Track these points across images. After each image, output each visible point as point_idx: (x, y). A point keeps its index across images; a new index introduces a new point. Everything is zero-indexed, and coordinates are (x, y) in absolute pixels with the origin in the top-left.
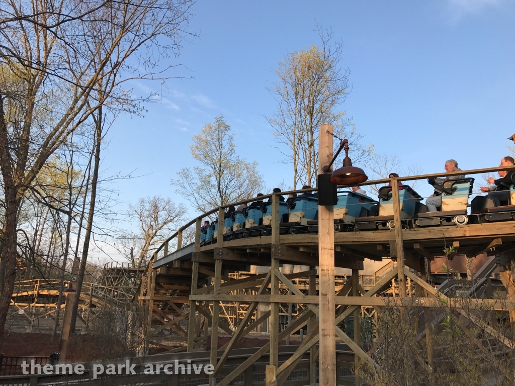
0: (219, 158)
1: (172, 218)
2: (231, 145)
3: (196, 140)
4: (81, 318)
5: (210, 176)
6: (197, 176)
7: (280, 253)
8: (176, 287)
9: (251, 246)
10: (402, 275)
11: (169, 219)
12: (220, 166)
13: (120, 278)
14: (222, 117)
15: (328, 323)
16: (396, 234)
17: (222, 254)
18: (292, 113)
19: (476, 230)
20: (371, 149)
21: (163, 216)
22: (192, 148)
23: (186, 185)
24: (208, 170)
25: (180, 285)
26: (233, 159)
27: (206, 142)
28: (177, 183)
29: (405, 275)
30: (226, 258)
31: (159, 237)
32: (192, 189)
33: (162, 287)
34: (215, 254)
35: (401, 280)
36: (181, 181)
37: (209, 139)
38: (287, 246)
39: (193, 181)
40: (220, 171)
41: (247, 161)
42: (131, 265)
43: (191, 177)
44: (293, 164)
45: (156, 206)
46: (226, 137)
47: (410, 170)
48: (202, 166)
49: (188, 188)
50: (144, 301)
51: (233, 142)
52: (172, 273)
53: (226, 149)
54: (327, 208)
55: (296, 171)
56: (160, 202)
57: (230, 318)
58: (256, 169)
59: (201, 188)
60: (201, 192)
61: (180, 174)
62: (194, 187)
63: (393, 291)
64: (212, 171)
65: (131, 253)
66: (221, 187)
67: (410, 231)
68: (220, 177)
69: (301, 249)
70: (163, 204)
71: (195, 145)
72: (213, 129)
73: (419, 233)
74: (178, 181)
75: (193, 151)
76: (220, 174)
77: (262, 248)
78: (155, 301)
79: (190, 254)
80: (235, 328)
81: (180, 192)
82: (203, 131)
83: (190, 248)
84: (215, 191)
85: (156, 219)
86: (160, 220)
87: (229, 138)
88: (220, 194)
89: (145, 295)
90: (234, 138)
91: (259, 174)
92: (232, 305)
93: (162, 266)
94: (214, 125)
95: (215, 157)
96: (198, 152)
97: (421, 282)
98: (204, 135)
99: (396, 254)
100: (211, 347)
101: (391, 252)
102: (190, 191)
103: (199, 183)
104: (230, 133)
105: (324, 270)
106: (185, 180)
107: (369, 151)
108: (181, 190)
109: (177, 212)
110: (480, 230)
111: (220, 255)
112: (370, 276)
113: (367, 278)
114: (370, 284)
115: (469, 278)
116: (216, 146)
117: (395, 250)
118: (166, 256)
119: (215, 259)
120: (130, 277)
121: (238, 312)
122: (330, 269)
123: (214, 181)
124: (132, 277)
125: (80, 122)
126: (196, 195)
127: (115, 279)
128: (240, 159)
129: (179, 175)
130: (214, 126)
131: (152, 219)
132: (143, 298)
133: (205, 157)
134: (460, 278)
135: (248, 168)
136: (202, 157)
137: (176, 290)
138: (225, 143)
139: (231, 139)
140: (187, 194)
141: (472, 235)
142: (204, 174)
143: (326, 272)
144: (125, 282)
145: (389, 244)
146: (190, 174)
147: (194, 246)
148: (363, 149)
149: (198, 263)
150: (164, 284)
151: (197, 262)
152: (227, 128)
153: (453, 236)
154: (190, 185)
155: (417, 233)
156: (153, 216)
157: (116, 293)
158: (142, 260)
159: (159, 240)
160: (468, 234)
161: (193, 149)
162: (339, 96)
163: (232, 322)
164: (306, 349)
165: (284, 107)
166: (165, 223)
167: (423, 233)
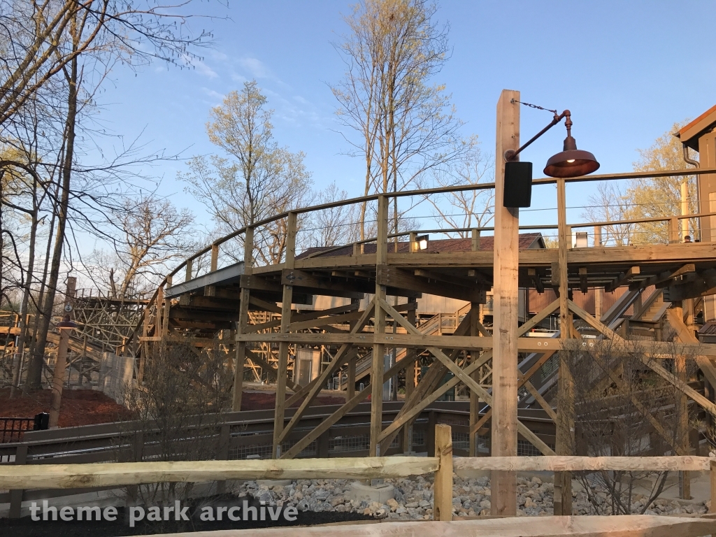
0: (249, 144)
1: (171, 229)
2: (267, 126)
3: (215, 115)
4: (46, 367)
5: (235, 169)
6: (215, 169)
7: (389, 278)
8: (197, 324)
9: (339, 267)
10: (565, 309)
11: (167, 230)
12: (250, 156)
13: (95, 312)
14: (254, 84)
15: (508, 369)
16: (560, 254)
17: (294, 278)
18: (367, 83)
19: (665, 252)
21: (159, 226)
22: (208, 127)
23: (199, 181)
24: (233, 161)
25: (202, 321)
26: (269, 146)
27: (230, 119)
28: (186, 177)
30: (300, 283)
31: (152, 255)
32: (209, 188)
33: (177, 324)
34: (283, 277)
35: (564, 317)
36: (193, 175)
37: (235, 115)
38: (397, 268)
39: (209, 176)
40: (250, 162)
41: (290, 151)
42: (111, 295)
43: (208, 170)
44: (365, 157)
45: (147, 212)
46: (259, 113)
48: (222, 154)
49: (203, 186)
50: (149, 343)
51: (270, 121)
52: (197, 305)
53: (259, 130)
54: (510, 211)
55: (369, 168)
56: (153, 205)
57: (256, 368)
58: (302, 163)
59: (222, 186)
60: (222, 191)
61: (191, 165)
62: (212, 185)
64: (238, 162)
65: (111, 277)
66: (251, 186)
68: (250, 172)
69: (417, 273)
70: (159, 208)
71: (213, 122)
72: (241, 100)
73: (590, 254)
74: (188, 174)
75: (210, 132)
76: (249, 168)
77: (357, 270)
78: (169, 344)
79: (238, 278)
80: (265, 382)
81: (191, 191)
82: (225, 102)
83: (235, 268)
84: (241, 191)
85: (147, 230)
86: (154, 231)
87: (264, 115)
88: (250, 197)
89: (151, 334)
90: (271, 115)
91: (306, 170)
92: (259, 352)
93: (182, 294)
94: (242, 94)
95: (242, 143)
96: (217, 134)
98: (226, 109)
99: (559, 281)
100: (277, 404)
102: (206, 190)
103: (219, 179)
104: (265, 107)
105: (504, 298)
106: (198, 173)
107: (471, 144)
108: (193, 187)
109: (179, 220)
110: (671, 251)
111: (290, 279)
112: (450, 315)
113: (447, 317)
114: (450, 326)
116: (244, 126)
117: (558, 276)
118: (189, 281)
119: (283, 285)
120: (111, 311)
121: (269, 360)
122: (511, 297)
123: (240, 177)
124: (114, 311)
125: (49, 75)
126: (214, 197)
127: (88, 313)
128: (279, 147)
129: (189, 166)
130: (242, 96)
131: (142, 229)
132: (147, 339)
133: (228, 141)
135: (290, 161)
136: (224, 141)
137: (197, 328)
138: (258, 122)
139: (267, 116)
140: (201, 194)
141: (659, 258)
142: (225, 167)
143: (507, 300)
144: (103, 318)
145: (550, 267)
146: (206, 165)
147: (242, 266)
149: (248, 291)
150: (180, 319)
151: (247, 289)
152: (261, 100)
153: (635, 259)
154: (205, 181)
155: (586, 254)
156: (144, 226)
157: (98, 333)
158: (127, 287)
159: (151, 259)
160: (654, 258)
161: (210, 128)
162: (433, 63)
163: (259, 374)
164: (424, 407)
165: (356, 72)
166: (161, 236)
167: (594, 254)
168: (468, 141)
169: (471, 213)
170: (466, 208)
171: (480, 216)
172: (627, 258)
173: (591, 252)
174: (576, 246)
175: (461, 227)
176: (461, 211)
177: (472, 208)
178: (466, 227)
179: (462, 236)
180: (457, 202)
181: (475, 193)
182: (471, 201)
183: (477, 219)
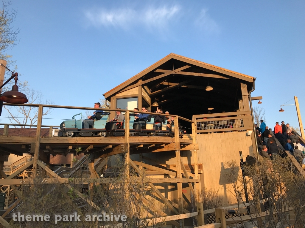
16: (36, 139)
19: (82, 140)
20: (25, 84)
29: (37, 165)
35: (35, 168)
47: (47, 102)
63: (24, 175)
67: (45, 138)
73: (51, 140)
97: (47, 169)
99: (34, 152)
101: (31, 150)
110: (84, 140)
115: (71, 167)
117: (34, 149)
134: (65, 167)
141: (79, 143)
145: (30, 145)
148: (20, 83)
153: (70, 142)
167: (53, 140)
168: (23, 83)
169: (27, 117)
170: (25, 114)
171: (32, 119)
172: (67, 142)
173: (51, 139)
174: (54, 135)
175: (22, 124)
176: (23, 116)
177: (29, 114)
178: (24, 124)
179: (22, 127)
180: (21, 111)
181: (30, 108)
182: (28, 111)
183: (31, 120)
